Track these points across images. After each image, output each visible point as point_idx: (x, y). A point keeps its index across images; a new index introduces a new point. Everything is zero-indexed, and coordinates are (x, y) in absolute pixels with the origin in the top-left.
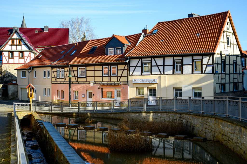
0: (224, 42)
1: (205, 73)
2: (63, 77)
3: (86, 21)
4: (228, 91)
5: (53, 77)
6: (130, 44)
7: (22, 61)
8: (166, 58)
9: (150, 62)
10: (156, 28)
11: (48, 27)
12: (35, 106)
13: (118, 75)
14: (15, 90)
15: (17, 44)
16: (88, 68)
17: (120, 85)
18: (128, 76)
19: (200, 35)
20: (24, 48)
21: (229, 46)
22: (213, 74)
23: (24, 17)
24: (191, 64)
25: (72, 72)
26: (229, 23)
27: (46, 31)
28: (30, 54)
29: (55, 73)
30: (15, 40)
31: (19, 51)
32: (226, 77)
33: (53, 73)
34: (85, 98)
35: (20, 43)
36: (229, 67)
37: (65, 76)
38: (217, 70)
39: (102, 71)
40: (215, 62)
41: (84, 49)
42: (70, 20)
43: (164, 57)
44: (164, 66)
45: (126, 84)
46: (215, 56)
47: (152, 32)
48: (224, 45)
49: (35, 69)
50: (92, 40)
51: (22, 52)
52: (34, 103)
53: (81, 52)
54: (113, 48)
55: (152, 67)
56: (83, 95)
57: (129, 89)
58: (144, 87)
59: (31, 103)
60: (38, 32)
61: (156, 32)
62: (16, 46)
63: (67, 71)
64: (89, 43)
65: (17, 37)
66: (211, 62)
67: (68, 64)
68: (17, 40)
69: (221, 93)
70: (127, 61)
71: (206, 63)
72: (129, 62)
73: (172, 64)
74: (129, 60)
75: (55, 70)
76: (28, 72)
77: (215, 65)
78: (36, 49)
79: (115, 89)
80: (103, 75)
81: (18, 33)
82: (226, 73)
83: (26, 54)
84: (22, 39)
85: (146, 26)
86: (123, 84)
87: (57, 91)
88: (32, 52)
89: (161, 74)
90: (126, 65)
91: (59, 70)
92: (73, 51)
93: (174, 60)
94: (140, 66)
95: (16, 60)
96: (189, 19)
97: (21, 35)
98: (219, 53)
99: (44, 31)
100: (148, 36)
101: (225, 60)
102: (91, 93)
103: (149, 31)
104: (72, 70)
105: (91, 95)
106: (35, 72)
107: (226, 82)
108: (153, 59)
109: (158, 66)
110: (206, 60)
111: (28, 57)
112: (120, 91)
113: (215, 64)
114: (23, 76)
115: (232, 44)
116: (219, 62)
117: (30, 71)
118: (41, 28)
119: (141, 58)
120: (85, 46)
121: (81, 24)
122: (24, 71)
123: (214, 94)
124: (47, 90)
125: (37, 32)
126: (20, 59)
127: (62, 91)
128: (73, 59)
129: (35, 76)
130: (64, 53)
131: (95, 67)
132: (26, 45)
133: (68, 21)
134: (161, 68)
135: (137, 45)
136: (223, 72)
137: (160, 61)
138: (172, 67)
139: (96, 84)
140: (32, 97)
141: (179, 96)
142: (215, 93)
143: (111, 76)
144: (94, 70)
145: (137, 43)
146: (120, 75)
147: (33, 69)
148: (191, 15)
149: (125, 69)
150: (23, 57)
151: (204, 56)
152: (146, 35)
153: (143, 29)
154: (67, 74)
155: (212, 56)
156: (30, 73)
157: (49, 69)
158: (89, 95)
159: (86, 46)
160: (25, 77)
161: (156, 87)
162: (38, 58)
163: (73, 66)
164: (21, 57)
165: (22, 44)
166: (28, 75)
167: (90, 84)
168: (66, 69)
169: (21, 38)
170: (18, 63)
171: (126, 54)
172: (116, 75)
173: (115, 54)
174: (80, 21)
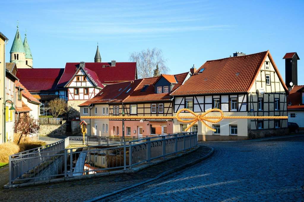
0: (261, 81)
1: (241, 111)
2: (118, 114)
3: (157, 52)
4: (268, 128)
5: (110, 114)
6: (177, 83)
7: (87, 97)
8: (206, 97)
9: (192, 100)
10: (204, 67)
11: (115, 61)
12: (87, 140)
13: (165, 113)
14: (78, 126)
15: (82, 80)
16: (139, 106)
17: (166, 121)
18: (173, 113)
19: (239, 75)
20: (89, 84)
21: (269, 84)
22: (247, 112)
23: (98, 47)
24: (228, 102)
25: (125, 109)
26: (269, 63)
27: (113, 65)
28: (94, 90)
29: (112, 110)
30: (80, 77)
31: (84, 88)
32: (264, 114)
33: (110, 110)
34: (136, 133)
35: (84, 79)
36: (268, 105)
37: (120, 113)
38: (252, 108)
39: (150, 109)
40: (249, 101)
41: (137, 88)
42: (141, 53)
43: (204, 95)
44: (204, 104)
45: (171, 121)
46: (249, 95)
47: (199, 71)
48: (262, 84)
49: (96, 106)
50: (145, 79)
51: (87, 89)
52: (86, 138)
53: (135, 90)
54: (161, 87)
55: (194, 105)
56: (135, 131)
57: (174, 126)
58: (187, 124)
59: (84, 138)
60: (106, 66)
61: (202, 71)
62: (81, 83)
63: (121, 108)
64: (142, 81)
65: (82, 74)
66: (245, 101)
67: (121, 102)
68: (82, 77)
69: (257, 129)
70: (172, 100)
71: (241, 102)
72: (174, 100)
73: (211, 102)
74: (173, 98)
75: (112, 107)
76: (89, 109)
77: (249, 104)
78: (103, 84)
79: (162, 125)
80: (152, 112)
81: (83, 70)
82: (264, 110)
83: (91, 90)
84: (87, 76)
85: (194, 65)
86: (169, 121)
87: (113, 127)
88: (96, 88)
89: (202, 112)
90: (171, 103)
91: (118, 107)
92: (129, 89)
93: (213, 99)
94: (184, 104)
95: (81, 96)
96: (233, 58)
97: (86, 71)
98: (255, 92)
99: (111, 65)
100: (194, 75)
101: (263, 98)
102: (142, 129)
103: (197, 70)
104: (125, 107)
105: (142, 131)
106: (96, 108)
107: (264, 120)
108: (195, 97)
109: (199, 104)
110: (241, 99)
111: (93, 93)
112: (166, 127)
113: (250, 102)
114: (85, 113)
115: (273, 82)
116: (255, 100)
117: (91, 107)
118: (108, 63)
119: (184, 96)
120: (138, 85)
121: (152, 56)
122: (86, 107)
123: (248, 131)
124: (105, 125)
125: (104, 67)
126: (85, 96)
127: (117, 127)
128: (126, 97)
129: (96, 113)
130: (121, 90)
131: (145, 104)
132: (90, 82)
133: (139, 53)
134: (202, 106)
135: (183, 84)
136: (260, 110)
137: (201, 100)
138: (211, 105)
139: (145, 120)
140: (85, 132)
141: (218, 133)
142: (249, 129)
143: (158, 113)
144: (144, 108)
145: (183, 82)
146: (166, 113)
147: (94, 106)
148: (235, 55)
149: (170, 107)
150: (88, 93)
151: (239, 95)
152: (193, 74)
153: (191, 68)
154: (121, 111)
155: (246, 95)
156: (91, 110)
157: (107, 106)
158: (140, 131)
159: (140, 84)
160: (87, 114)
161: (197, 124)
162: (100, 95)
163: (126, 104)
164: (85, 93)
165: (87, 80)
166: (90, 112)
167: (139, 120)
168: (121, 106)
169: (86, 74)
170: (83, 99)
171: (171, 93)
172: (163, 112)
173: (163, 92)
174: (151, 53)
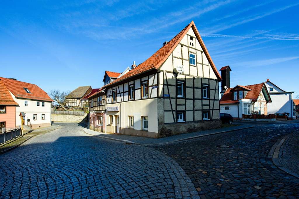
0: (182, 59)
1: (151, 97)
4: (192, 120)
9: (116, 90)
18: (106, 105)
22: (157, 98)
24: (140, 87)
26: (194, 38)
32: (186, 102)
36: (192, 91)
38: (166, 93)
43: (123, 83)
44: (123, 92)
46: (161, 74)
48: (182, 62)
55: (117, 95)
57: (106, 117)
58: (113, 115)
69: (176, 122)
70: (103, 91)
71: (152, 85)
72: (106, 92)
82: (187, 97)
86: (104, 112)
89: (122, 102)
93: (129, 86)
94: (111, 94)
98: (172, 71)
107: (187, 109)
109: (120, 93)
110: (151, 80)
115: (200, 63)
116: (172, 82)
119: (112, 87)
123: (158, 125)
136: (180, 96)
138: (128, 93)
142: (161, 123)
143: (100, 106)
144: (95, 102)
146: (103, 105)
149: (104, 99)
151: (150, 76)
155: (156, 75)
